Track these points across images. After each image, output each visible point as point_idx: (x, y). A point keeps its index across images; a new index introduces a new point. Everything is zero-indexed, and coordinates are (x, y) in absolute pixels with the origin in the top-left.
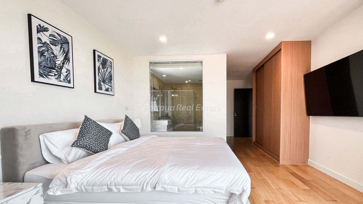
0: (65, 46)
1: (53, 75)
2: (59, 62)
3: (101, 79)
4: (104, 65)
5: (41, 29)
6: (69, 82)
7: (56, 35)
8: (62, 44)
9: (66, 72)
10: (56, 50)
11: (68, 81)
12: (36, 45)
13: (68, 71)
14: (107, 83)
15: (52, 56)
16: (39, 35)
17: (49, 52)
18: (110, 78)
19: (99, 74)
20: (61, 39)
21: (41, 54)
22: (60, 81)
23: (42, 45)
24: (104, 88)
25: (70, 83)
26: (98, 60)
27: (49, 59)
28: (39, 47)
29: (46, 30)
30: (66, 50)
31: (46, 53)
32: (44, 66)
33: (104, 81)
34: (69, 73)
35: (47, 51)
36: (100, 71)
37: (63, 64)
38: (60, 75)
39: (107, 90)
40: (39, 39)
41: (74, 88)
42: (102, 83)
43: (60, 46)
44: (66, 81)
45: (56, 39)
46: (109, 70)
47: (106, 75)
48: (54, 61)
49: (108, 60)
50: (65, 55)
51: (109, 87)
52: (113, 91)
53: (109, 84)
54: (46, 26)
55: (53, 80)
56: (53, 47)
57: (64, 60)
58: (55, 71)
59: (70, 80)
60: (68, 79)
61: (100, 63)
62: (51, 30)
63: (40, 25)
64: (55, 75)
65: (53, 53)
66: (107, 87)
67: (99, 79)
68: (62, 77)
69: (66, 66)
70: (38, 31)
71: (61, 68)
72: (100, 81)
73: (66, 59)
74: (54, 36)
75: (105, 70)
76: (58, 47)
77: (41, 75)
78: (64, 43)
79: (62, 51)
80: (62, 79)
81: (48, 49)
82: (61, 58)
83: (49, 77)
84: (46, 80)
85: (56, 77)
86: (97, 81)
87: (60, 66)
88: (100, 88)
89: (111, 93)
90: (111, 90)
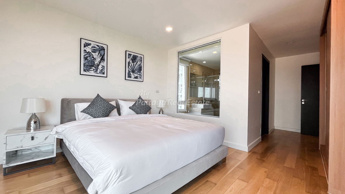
0: (102, 52)
1: (93, 70)
2: (96, 62)
3: (130, 70)
4: (134, 60)
5: (86, 45)
6: (104, 73)
7: (96, 46)
8: (99, 51)
9: (102, 68)
10: (95, 55)
12: (83, 54)
13: (103, 67)
14: (136, 72)
15: (92, 59)
16: (85, 49)
17: (91, 57)
18: (140, 69)
19: (128, 67)
20: (99, 48)
21: (86, 59)
23: (86, 54)
24: (133, 76)
26: (129, 57)
27: (90, 61)
28: (84, 55)
29: (90, 44)
30: (102, 54)
31: (89, 58)
32: (87, 65)
33: (133, 72)
35: (89, 57)
36: (130, 65)
37: (100, 62)
38: (97, 70)
39: (136, 78)
40: (85, 50)
41: (107, 77)
42: (131, 73)
43: (98, 52)
44: (101, 73)
45: (96, 49)
46: (139, 63)
47: (136, 67)
48: (93, 62)
49: (138, 56)
50: (101, 57)
51: (138, 75)
52: (142, 78)
53: (139, 73)
54: (90, 42)
55: (92, 73)
56: (93, 54)
57: (100, 60)
58: (94, 67)
59: (104, 72)
60: (103, 72)
61: (130, 59)
62: (93, 44)
63: (86, 43)
65: (93, 57)
66: (136, 75)
67: (129, 70)
68: (99, 71)
69: (102, 64)
70: (85, 46)
71: (98, 65)
72: (129, 72)
73: (102, 59)
74: (94, 47)
75: (135, 63)
76: (97, 53)
77: (85, 70)
78: (101, 50)
79: (99, 55)
80: (98, 72)
81: (90, 56)
82: (98, 60)
83: (90, 71)
84: (87, 73)
85: (94, 71)
86: (127, 72)
87: (97, 65)
88: (130, 76)
89: (140, 80)
90: (141, 78)
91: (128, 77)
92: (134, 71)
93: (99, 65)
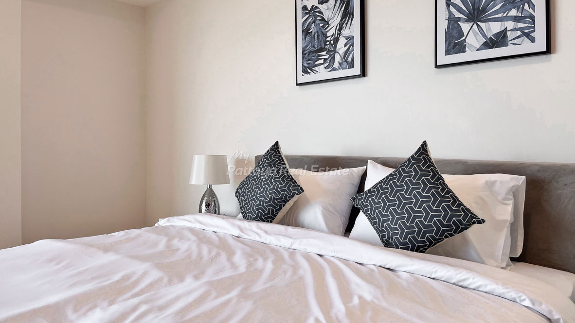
1: (323, 61)
2: (331, 32)
3: (458, 15)
6: (351, 65)
9: (345, 46)
10: (328, 9)
11: (347, 63)
13: (350, 39)
14: (496, 12)
15: (321, 25)
17: (317, 22)
21: (306, 32)
22: (334, 69)
23: (307, 16)
24: (473, 38)
25: (353, 67)
27: (316, 36)
28: (304, 23)
31: (313, 29)
32: (310, 52)
34: (353, 45)
35: (314, 22)
37: (340, 29)
38: (333, 58)
39: (499, 40)
40: (304, 8)
41: (363, 75)
42: (465, 27)
44: (345, 64)
48: (324, 34)
51: (510, 25)
52: (540, 32)
53: (513, 12)
55: (322, 73)
56: (323, 7)
57: (341, 20)
58: (324, 53)
59: (353, 60)
60: (350, 59)
64: (325, 60)
65: (323, 20)
66: (494, 28)
67: (451, 17)
68: (338, 59)
69: (346, 32)
71: (336, 40)
72: (453, 22)
73: (348, 14)
77: (305, 71)
79: (338, 4)
80: (336, 65)
81: (316, 16)
82: (335, 21)
83: (316, 69)
84: (311, 77)
85: (326, 65)
86: (443, 25)
87: (334, 40)
88: (455, 44)
89: (526, 46)
90: (527, 35)
91: (448, 52)
92: (484, 10)
93: (338, 39)
